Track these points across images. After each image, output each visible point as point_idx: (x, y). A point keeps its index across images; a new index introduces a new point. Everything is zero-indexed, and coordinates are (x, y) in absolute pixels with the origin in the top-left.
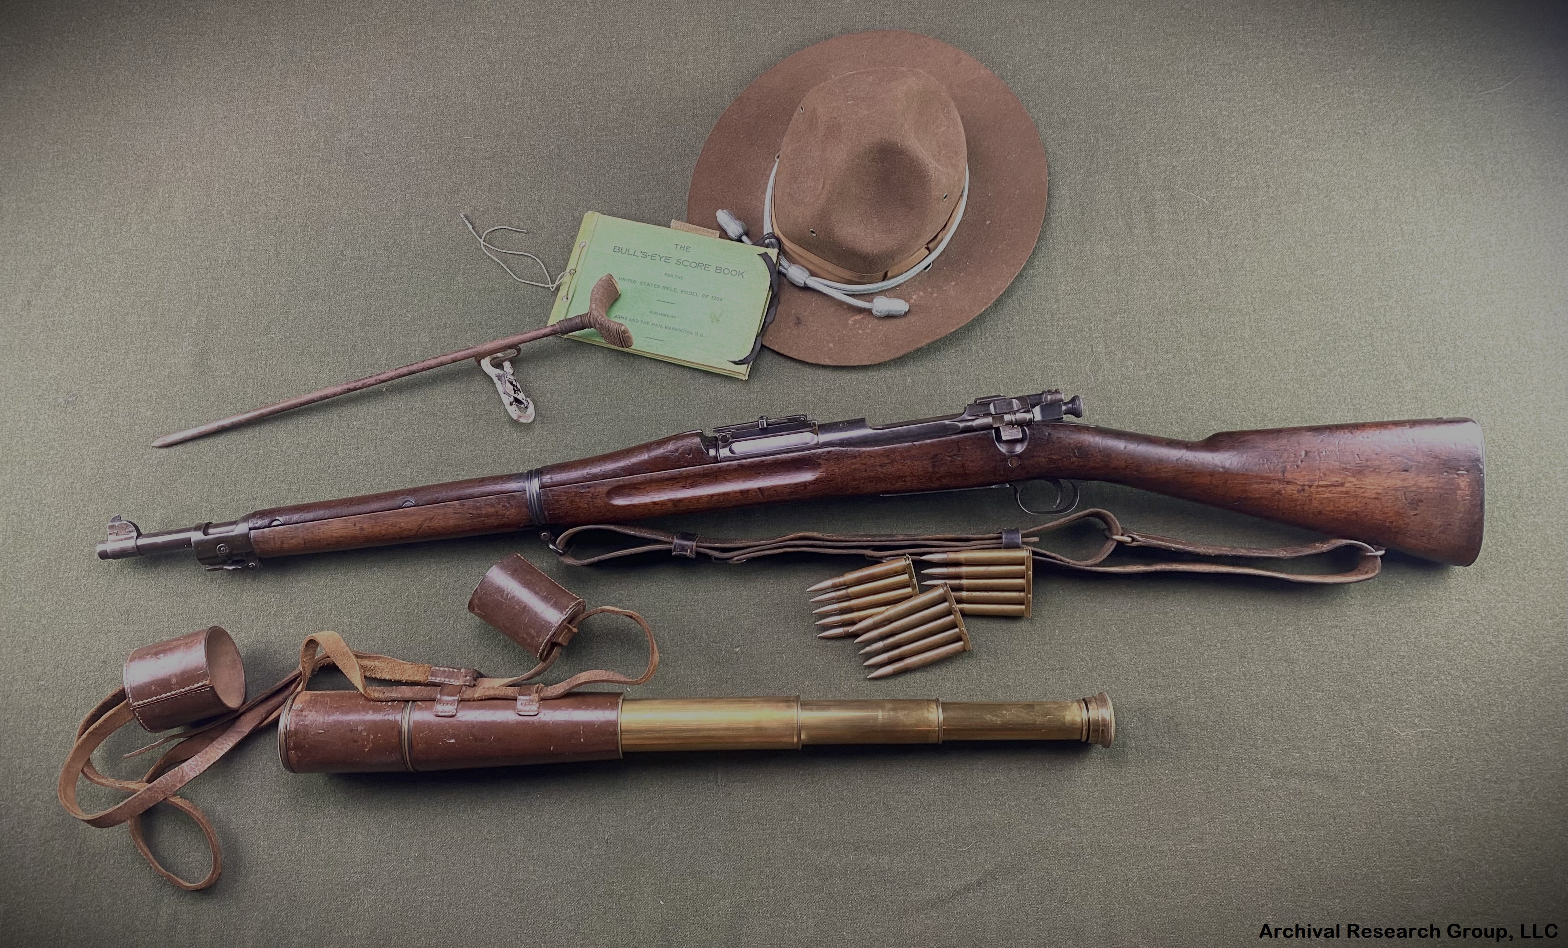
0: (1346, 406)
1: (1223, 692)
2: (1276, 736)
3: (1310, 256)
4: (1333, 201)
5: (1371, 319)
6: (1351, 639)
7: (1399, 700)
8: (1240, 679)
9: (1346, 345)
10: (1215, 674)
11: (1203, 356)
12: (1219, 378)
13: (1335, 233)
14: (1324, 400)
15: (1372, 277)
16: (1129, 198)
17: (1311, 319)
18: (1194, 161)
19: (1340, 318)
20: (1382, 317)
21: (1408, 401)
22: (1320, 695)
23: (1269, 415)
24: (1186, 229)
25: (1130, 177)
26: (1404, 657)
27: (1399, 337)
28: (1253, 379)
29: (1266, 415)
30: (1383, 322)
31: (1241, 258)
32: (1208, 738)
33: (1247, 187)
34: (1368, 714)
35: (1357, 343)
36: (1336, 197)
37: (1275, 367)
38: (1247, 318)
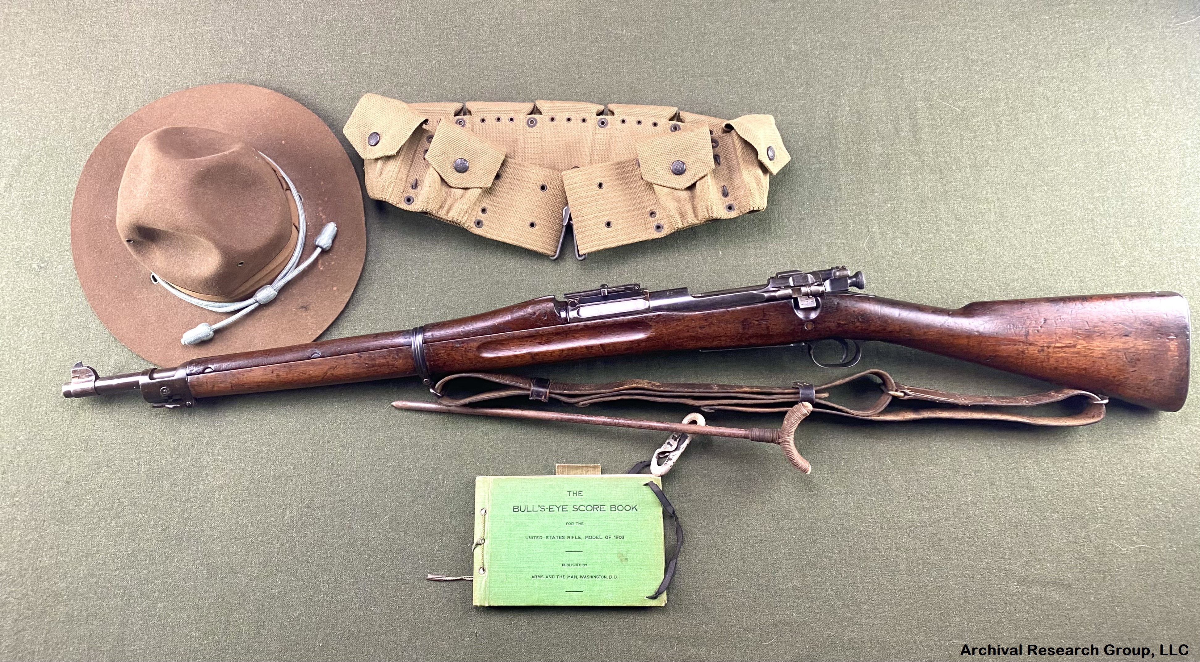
0: (1073, 278)
1: (976, 513)
2: (1021, 550)
3: (1042, 155)
4: (1060, 111)
5: (1092, 207)
6: (1080, 470)
7: (1120, 521)
8: (990, 503)
9: (1072, 228)
10: (970, 499)
11: (957, 236)
12: (970, 254)
13: (1062, 137)
14: (1055, 273)
15: (1093, 173)
16: (897, 107)
17: (1044, 207)
18: (948, 77)
19: (1067, 206)
20: (1101, 206)
21: (1123, 274)
22: (1056, 516)
23: (1011, 285)
24: (943, 133)
25: (897, 90)
26: (1123, 486)
27: (1114, 222)
28: (997, 256)
29: (1008, 285)
30: (1102, 210)
31: (987, 156)
32: (965, 551)
33: (991, 99)
34: (1095, 532)
35: (1081, 226)
36: (1063, 108)
37: (1015, 245)
38: (992, 205)
